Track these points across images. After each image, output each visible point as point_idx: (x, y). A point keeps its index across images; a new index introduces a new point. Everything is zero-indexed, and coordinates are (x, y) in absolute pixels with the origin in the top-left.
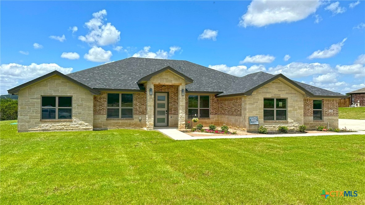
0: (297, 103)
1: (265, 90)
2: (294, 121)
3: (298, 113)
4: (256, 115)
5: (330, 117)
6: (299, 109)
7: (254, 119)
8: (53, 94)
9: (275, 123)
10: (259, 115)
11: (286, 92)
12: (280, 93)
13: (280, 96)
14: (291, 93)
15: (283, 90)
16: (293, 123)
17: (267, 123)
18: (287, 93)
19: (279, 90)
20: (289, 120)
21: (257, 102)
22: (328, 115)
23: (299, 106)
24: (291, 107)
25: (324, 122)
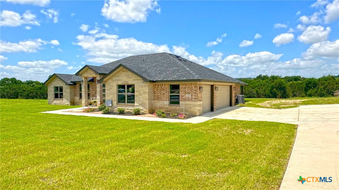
0: (142, 88)
1: (117, 78)
2: (140, 105)
3: (143, 97)
4: (112, 98)
6: (144, 94)
7: (109, 102)
9: (125, 106)
10: (114, 98)
11: (133, 78)
12: (128, 80)
13: (128, 83)
14: (137, 80)
15: (131, 77)
16: (139, 106)
17: (119, 105)
18: (134, 80)
19: (127, 78)
20: (136, 104)
21: (112, 88)
22: (185, 100)
23: (144, 91)
24: (137, 91)
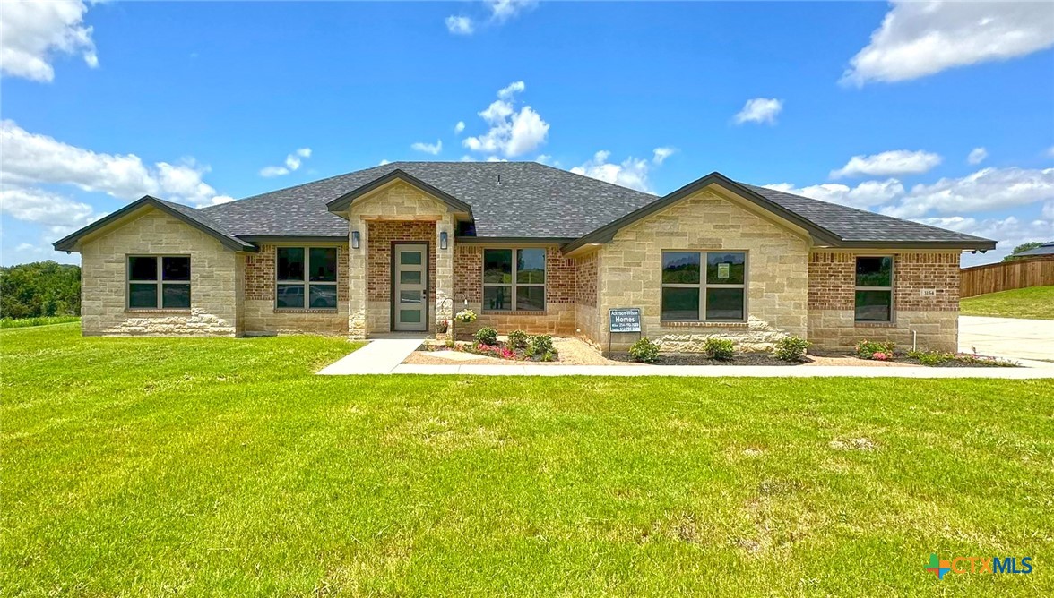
0: (784, 267)
1: (667, 227)
2: (771, 324)
3: (786, 298)
4: (634, 302)
5: (924, 314)
6: (790, 285)
7: (627, 316)
8: (151, 251)
9: (700, 330)
10: (645, 303)
11: (741, 230)
12: (720, 234)
13: (721, 246)
14: (761, 235)
15: (732, 226)
16: (767, 331)
17: (671, 330)
18: (744, 235)
19: (716, 227)
20: (752, 321)
21: (639, 265)
22: (915, 307)
23: (792, 275)
24: (761, 277)
25: (898, 330)
